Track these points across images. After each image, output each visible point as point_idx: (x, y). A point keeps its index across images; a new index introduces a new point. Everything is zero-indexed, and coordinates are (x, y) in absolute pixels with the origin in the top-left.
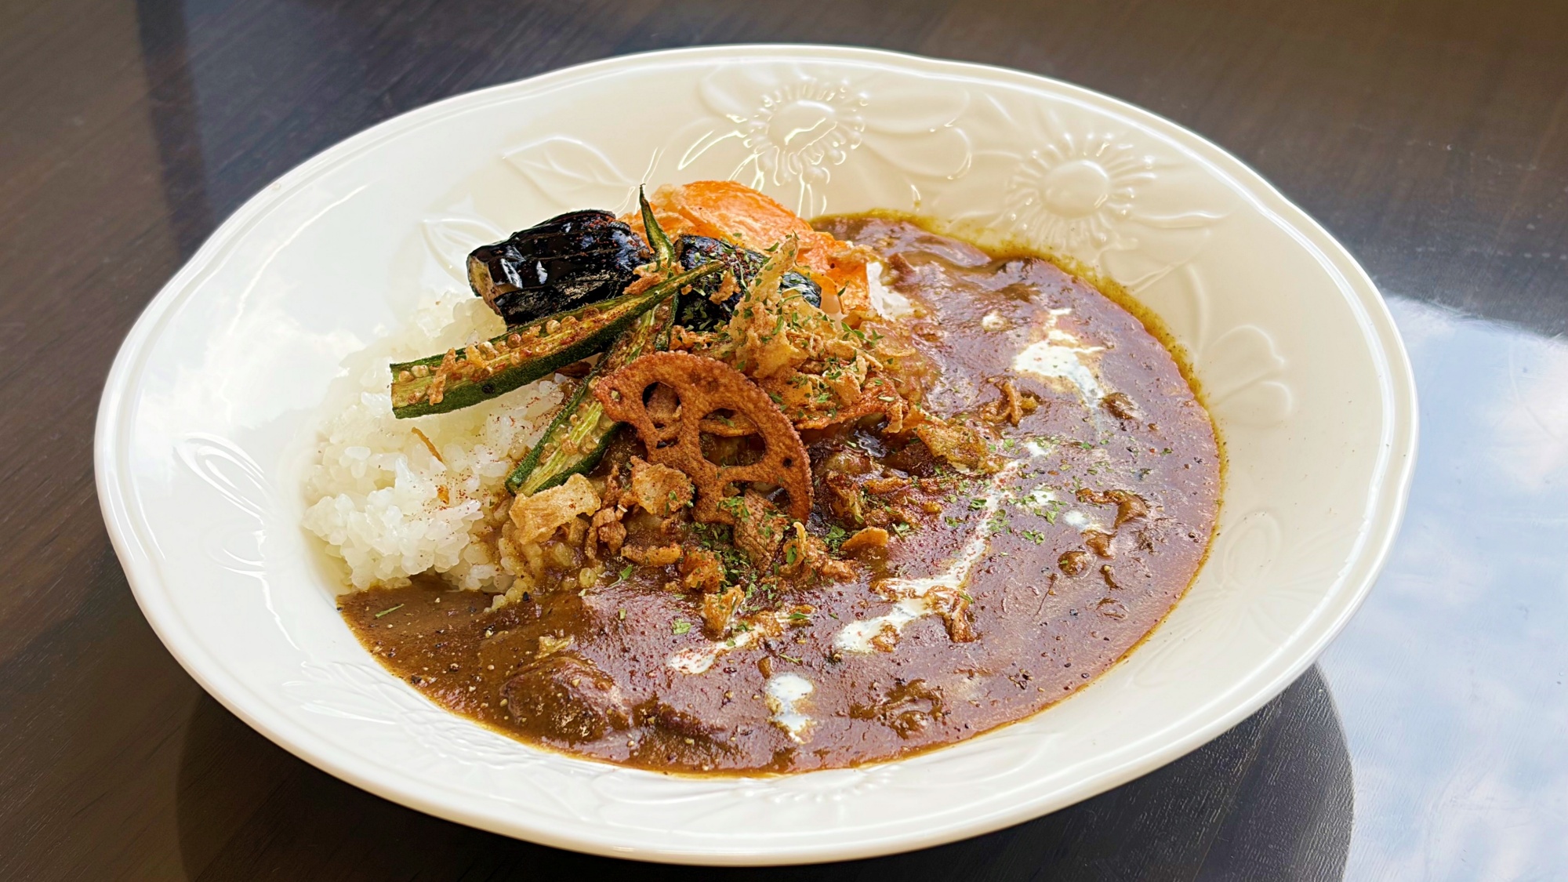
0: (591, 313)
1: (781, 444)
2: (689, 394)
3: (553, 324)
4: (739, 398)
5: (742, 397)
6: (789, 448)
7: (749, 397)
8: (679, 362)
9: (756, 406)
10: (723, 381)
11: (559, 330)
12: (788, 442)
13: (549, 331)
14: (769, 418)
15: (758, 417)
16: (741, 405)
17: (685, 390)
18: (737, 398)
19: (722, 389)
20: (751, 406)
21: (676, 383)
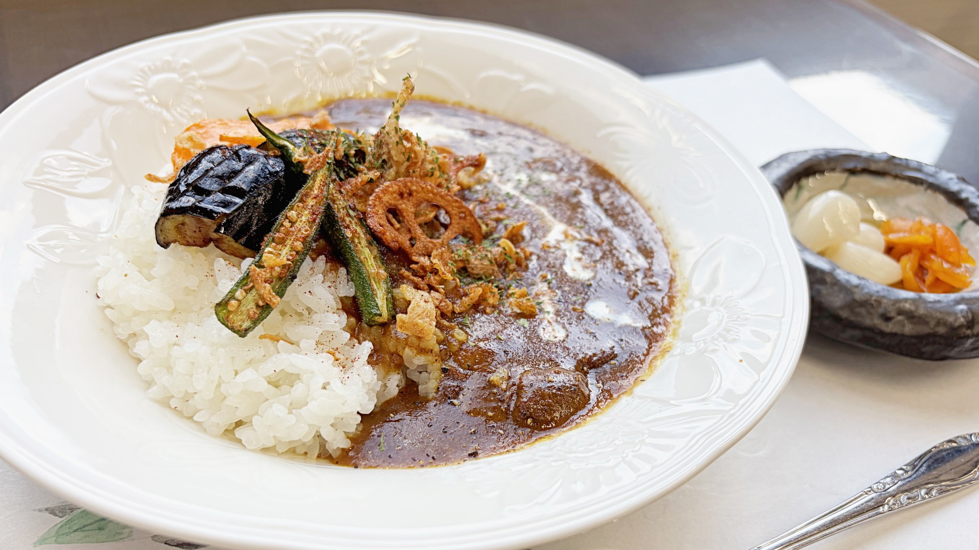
0: (306, 195)
1: (455, 208)
2: (404, 206)
3: (293, 214)
4: (423, 194)
5: (425, 193)
6: (459, 208)
7: (428, 190)
8: (390, 189)
9: (434, 194)
10: (414, 188)
11: (299, 215)
12: (457, 204)
13: (294, 220)
14: (442, 197)
15: (436, 200)
16: (426, 198)
17: (401, 205)
18: (423, 195)
19: (415, 194)
20: (431, 195)
21: (396, 203)
